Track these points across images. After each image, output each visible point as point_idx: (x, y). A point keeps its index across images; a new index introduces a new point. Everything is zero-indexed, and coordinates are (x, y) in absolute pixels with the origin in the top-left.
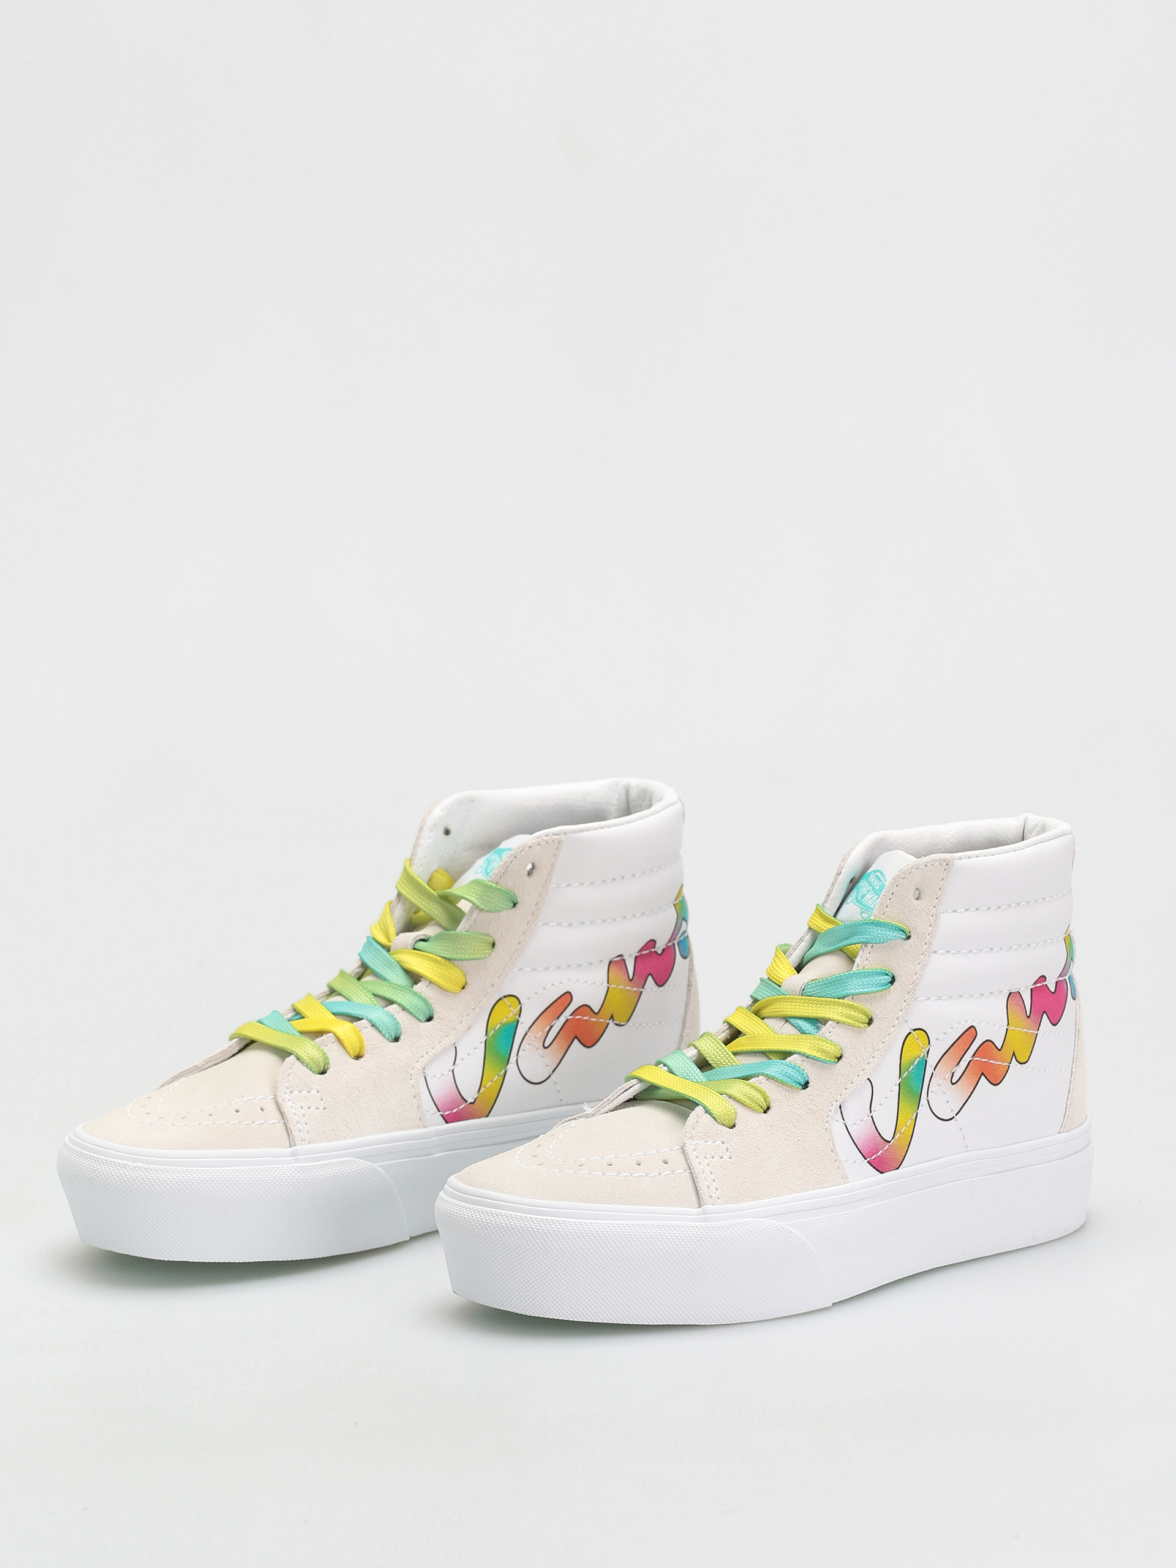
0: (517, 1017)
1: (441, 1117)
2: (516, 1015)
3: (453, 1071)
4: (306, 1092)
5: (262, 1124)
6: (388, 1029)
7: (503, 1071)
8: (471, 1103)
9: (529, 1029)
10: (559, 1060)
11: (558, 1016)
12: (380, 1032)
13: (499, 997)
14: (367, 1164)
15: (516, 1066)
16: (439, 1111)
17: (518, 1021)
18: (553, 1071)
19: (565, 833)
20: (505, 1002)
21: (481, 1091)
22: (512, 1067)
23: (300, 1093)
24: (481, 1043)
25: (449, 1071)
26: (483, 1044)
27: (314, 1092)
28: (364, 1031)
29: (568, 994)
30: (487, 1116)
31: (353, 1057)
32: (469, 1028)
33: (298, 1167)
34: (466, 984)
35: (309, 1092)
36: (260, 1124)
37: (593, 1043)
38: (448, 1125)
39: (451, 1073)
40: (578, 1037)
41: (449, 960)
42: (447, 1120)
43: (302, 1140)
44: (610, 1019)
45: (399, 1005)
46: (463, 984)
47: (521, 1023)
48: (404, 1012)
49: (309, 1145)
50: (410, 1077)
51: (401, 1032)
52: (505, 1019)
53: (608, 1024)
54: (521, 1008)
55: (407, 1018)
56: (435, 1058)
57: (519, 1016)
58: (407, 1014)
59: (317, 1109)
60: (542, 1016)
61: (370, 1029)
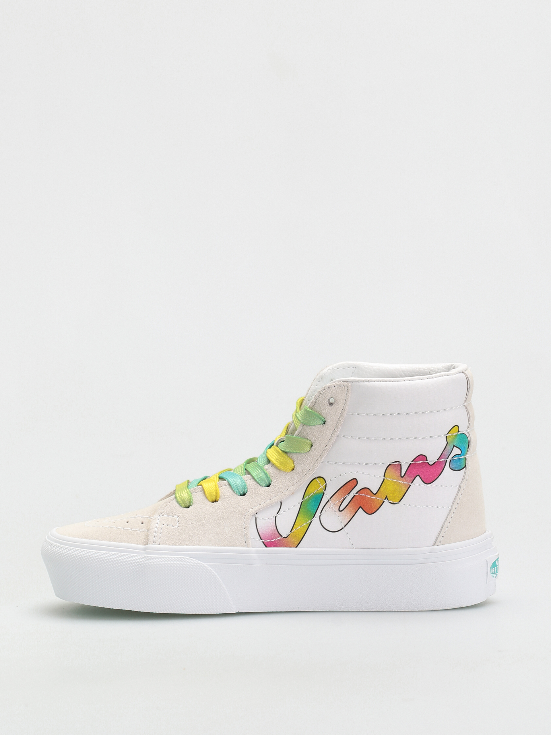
0: (324, 490)
1: (262, 543)
2: (323, 489)
3: (276, 517)
4: (171, 516)
5: (136, 530)
6: (237, 487)
7: (310, 521)
8: (284, 537)
9: (330, 498)
10: (349, 520)
11: (348, 493)
12: (232, 489)
13: (314, 478)
14: (197, 562)
15: (319, 520)
16: (261, 539)
17: (324, 493)
18: (345, 526)
19: (352, 382)
20: (317, 480)
21: (292, 531)
22: (316, 520)
23: (168, 516)
24: (299, 503)
25: (274, 517)
26: (300, 504)
27: (176, 517)
28: (224, 487)
29: (355, 480)
30: (296, 547)
31: (210, 500)
32: (293, 493)
33: (145, 556)
34: (294, 467)
35: (173, 516)
36: (135, 530)
37: (373, 512)
38: (267, 548)
39: (274, 518)
40: (362, 507)
41: (286, 453)
42: (266, 545)
43: (154, 542)
44: (385, 499)
45: (252, 475)
46: (292, 467)
47: (326, 495)
48: (252, 480)
49: (159, 545)
50: (244, 517)
51: (247, 491)
52: (316, 491)
53: (384, 501)
54: (326, 485)
55: (253, 483)
56: (265, 509)
57: (325, 490)
58: (254, 481)
59: (173, 526)
60: (339, 491)
61: (228, 487)
